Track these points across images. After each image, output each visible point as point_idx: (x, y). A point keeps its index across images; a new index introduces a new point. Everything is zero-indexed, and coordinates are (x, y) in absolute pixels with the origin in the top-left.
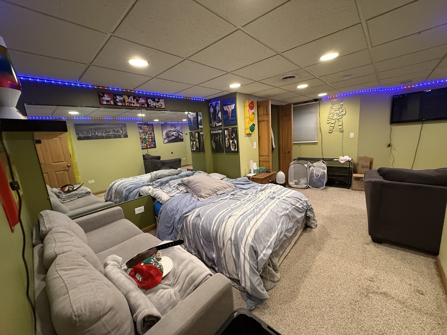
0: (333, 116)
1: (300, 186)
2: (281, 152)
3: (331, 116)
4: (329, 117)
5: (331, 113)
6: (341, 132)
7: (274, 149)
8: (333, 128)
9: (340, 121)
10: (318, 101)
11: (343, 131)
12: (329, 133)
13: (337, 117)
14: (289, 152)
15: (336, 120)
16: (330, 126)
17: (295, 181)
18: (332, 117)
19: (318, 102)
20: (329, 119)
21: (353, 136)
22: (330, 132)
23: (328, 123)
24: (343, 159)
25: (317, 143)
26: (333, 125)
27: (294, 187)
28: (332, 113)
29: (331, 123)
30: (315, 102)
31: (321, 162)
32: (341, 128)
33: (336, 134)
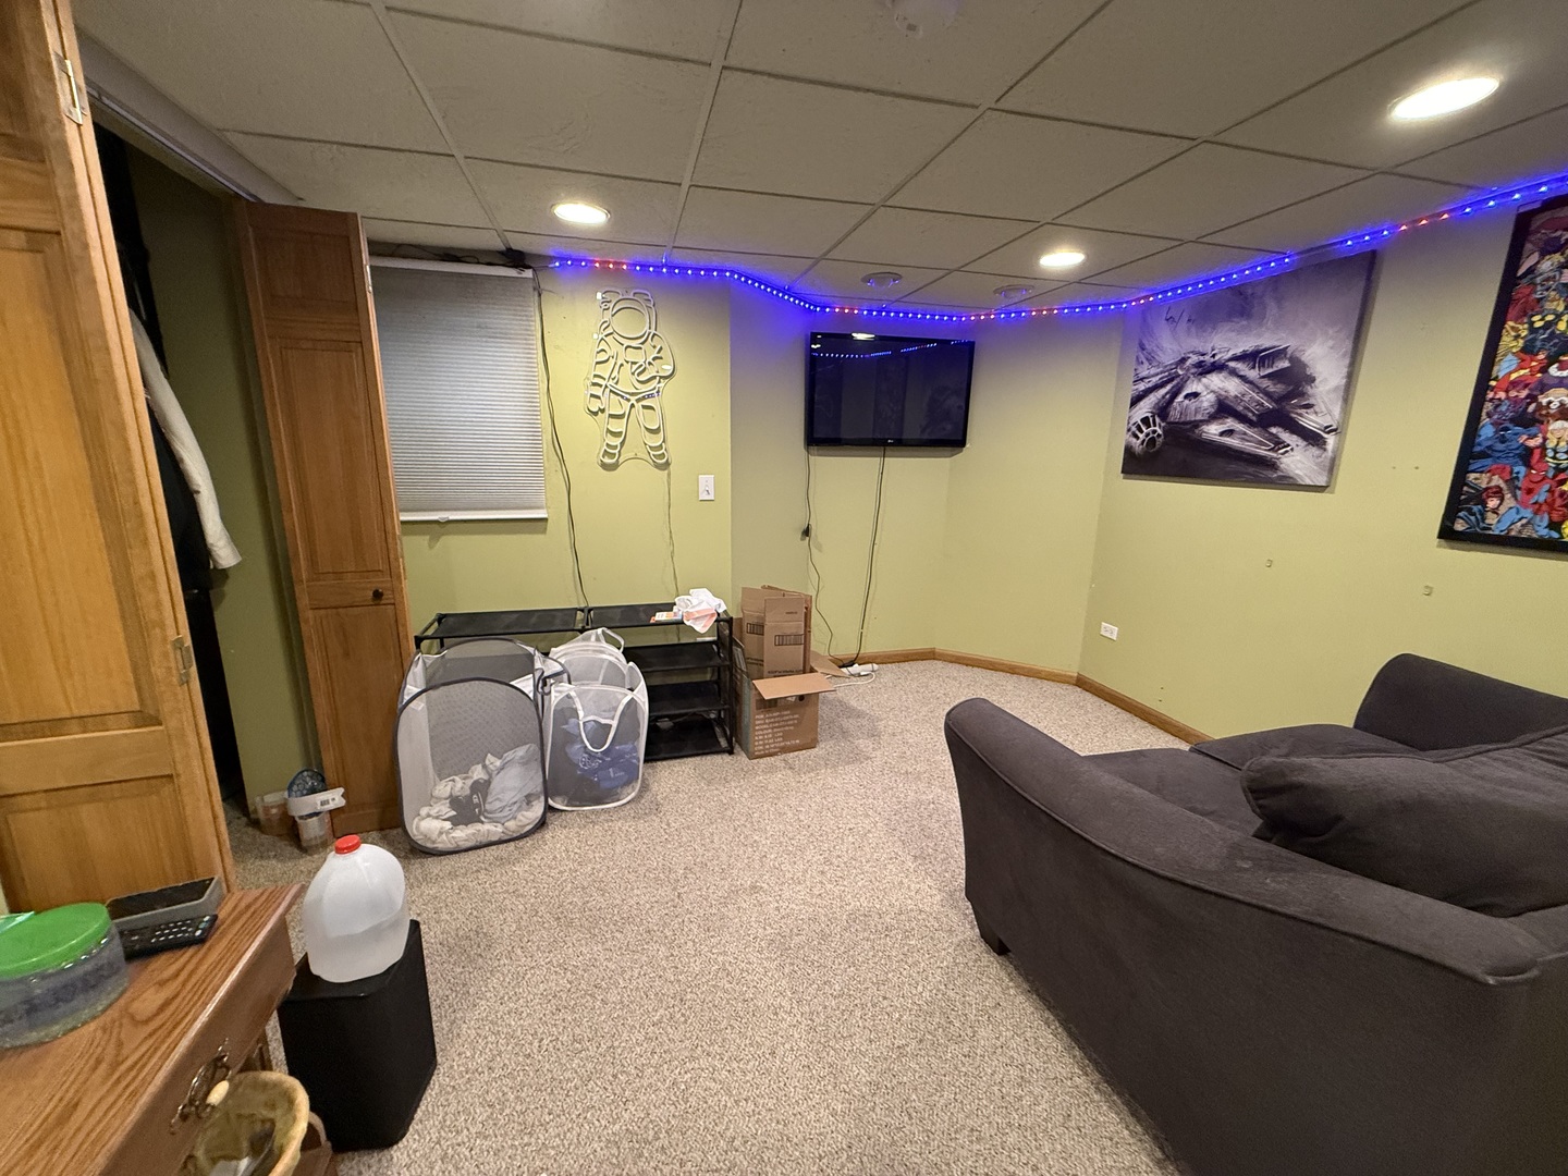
0: (615, 373)
1: (500, 829)
2: (303, 601)
3: (604, 370)
4: (597, 380)
5: (603, 357)
6: (658, 466)
7: (230, 573)
8: (622, 443)
9: (651, 408)
10: (529, 267)
11: (667, 464)
12: (605, 466)
13: (638, 385)
14: (378, 595)
15: (633, 401)
16: (608, 431)
17: (444, 789)
18: (611, 382)
19: (528, 274)
20: (598, 391)
21: (712, 492)
22: (607, 460)
23: (596, 414)
24: (699, 610)
25: (545, 520)
26: (616, 426)
27: (450, 846)
28: (612, 361)
29: (611, 416)
30: (512, 272)
31: (598, 640)
32: (660, 447)
33: (636, 475)
